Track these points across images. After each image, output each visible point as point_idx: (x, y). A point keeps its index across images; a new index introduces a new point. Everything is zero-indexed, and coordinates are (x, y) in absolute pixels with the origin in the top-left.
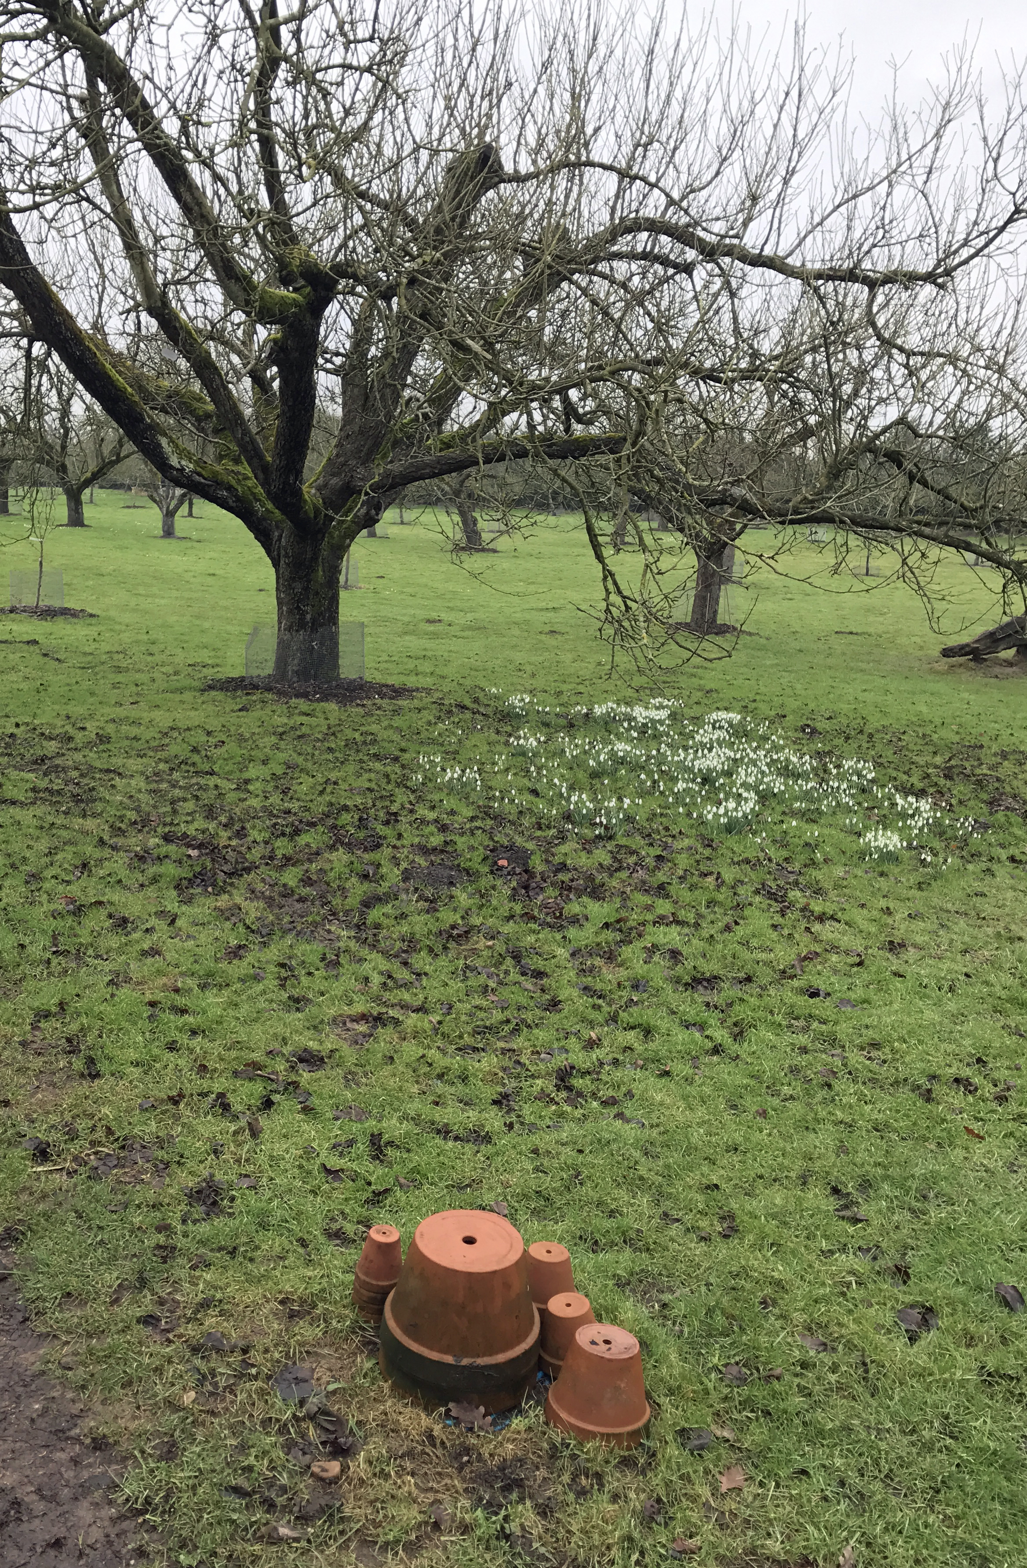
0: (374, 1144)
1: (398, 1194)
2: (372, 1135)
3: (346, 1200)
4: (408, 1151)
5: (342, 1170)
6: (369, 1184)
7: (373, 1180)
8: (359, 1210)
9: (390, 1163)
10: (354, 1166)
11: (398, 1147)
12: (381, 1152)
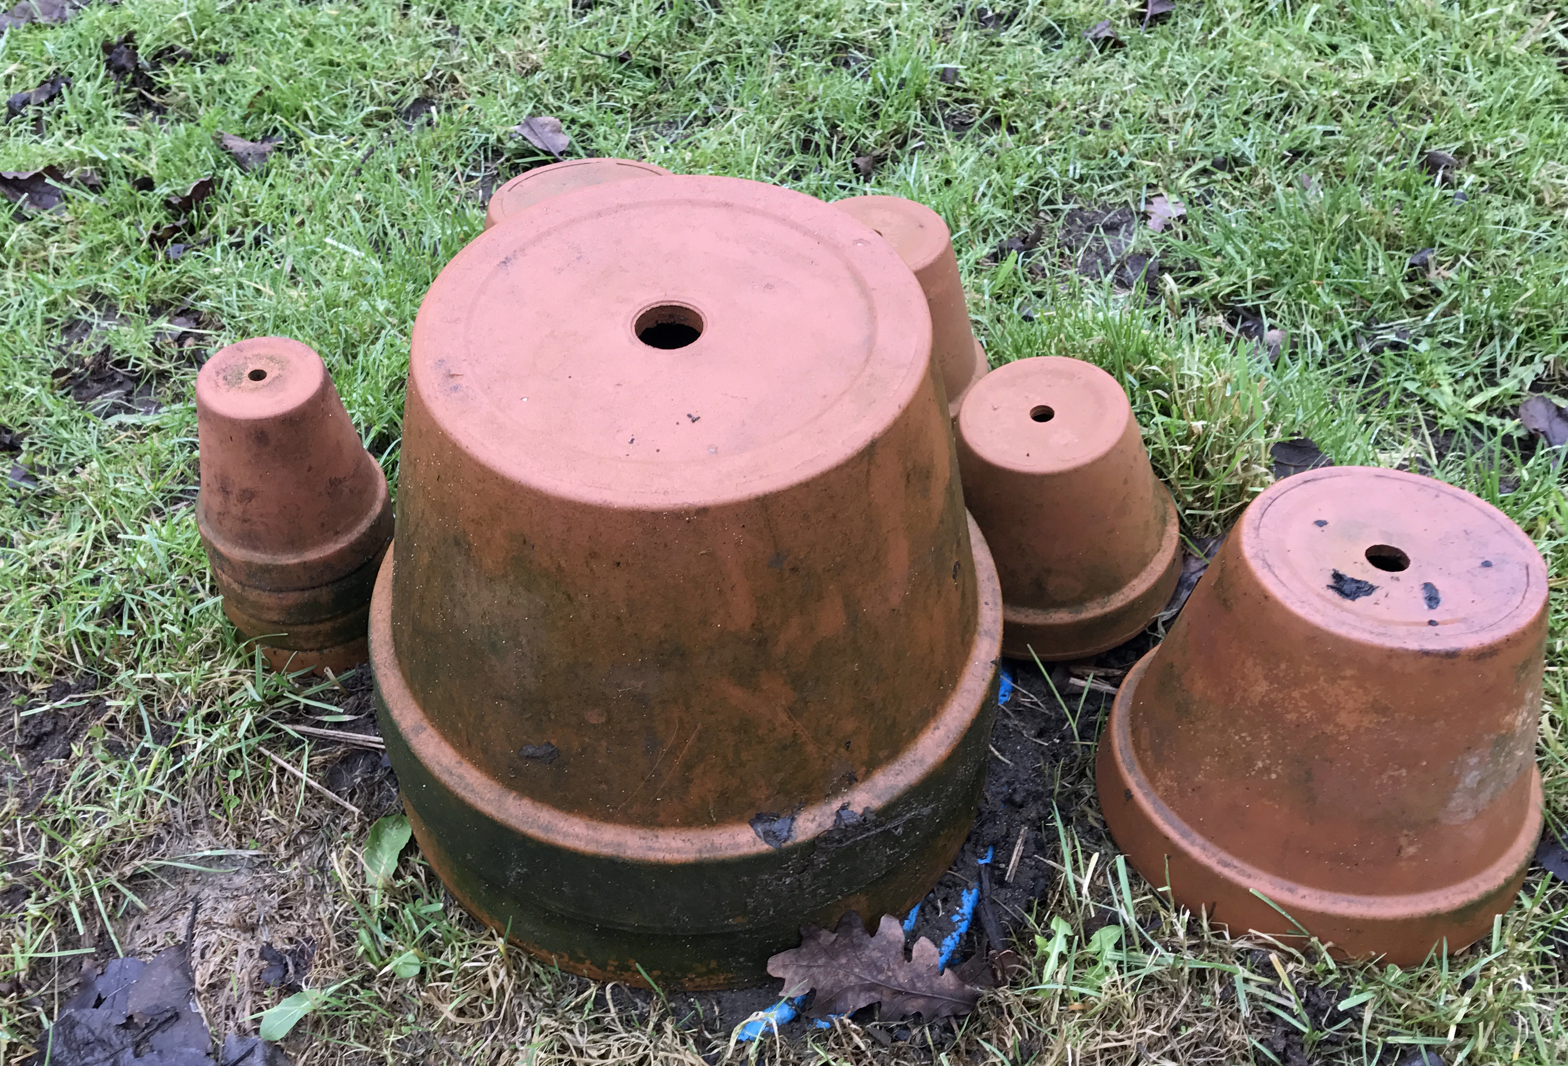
0: (120, 71)
1: (241, 185)
2: (107, 48)
3: (95, 252)
4: (223, 59)
5: (53, 171)
6: (147, 184)
7: (151, 167)
8: (143, 271)
9: (185, 106)
10: (86, 146)
11: (190, 58)
12: (149, 84)
